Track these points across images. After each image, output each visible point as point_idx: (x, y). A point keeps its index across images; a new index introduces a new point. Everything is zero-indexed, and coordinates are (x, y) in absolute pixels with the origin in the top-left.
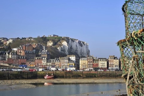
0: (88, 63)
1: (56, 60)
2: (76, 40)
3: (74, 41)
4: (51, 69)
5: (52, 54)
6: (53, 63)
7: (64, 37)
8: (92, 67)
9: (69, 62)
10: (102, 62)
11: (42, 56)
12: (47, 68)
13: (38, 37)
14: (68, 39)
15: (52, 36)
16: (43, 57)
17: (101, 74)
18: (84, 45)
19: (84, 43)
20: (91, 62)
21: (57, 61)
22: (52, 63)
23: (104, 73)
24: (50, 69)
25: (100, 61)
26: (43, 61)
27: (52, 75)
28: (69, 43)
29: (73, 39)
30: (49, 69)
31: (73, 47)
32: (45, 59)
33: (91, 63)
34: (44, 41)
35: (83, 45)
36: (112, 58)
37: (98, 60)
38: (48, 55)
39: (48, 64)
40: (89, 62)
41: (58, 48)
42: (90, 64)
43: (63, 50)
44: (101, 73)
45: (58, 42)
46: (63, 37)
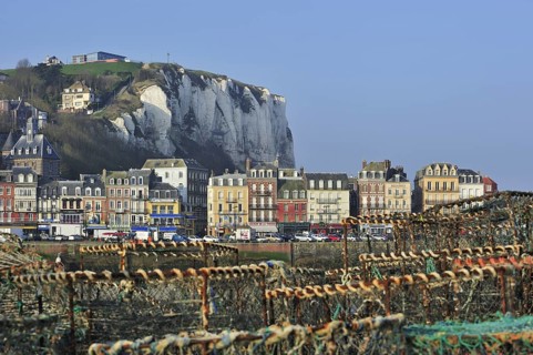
0: (250, 199)
1: (85, 185)
2: (216, 77)
3: (203, 86)
4: (57, 233)
5: (77, 155)
6: (72, 201)
7: (151, 65)
8: (274, 220)
9: (152, 195)
10: (325, 195)
11: (20, 164)
12: (37, 224)
13: (20, 63)
14: (173, 74)
15: (93, 58)
16: (19, 171)
17: (310, 255)
18: (261, 102)
19: (257, 93)
20: (267, 194)
21: (89, 189)
22: (65, 201)
23: (327, 252)
24: (54, 229)
25: (317, 188)
26: (17, 190)
27: (58, 260)
28: (177, 95)
29: (201, 73)
30: (47, 231)
31: (200, 114)
32: (30, 179)
33: (266, 201)
34: (47, 84)
35: (255, 103)
36: (377, 175)
37: (302, 187)
38: (46, 157)
39: (46, 205)
40: (258, 192)
41: (119, 122)
42: (262, 203)
43: (145, 130)
44: (313, 250)
45: (118, 90)
46: (146, 67)
